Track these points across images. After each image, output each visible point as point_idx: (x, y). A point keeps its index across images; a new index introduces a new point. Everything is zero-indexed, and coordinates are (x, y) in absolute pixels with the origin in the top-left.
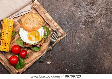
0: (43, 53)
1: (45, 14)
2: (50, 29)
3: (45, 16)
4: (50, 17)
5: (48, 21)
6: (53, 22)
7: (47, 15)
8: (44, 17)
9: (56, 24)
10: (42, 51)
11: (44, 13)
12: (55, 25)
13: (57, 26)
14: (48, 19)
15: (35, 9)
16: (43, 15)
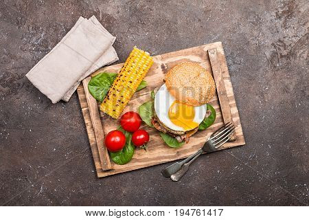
0: (178, 155)
1: (223, 78)
2: (218, 115)
3: (222, 84)
4: (230, 91)
5: (223, 96)
6: (230, 103)
7: (228, 83)
8: (218, 86)
9: (235, 110)
10: (178, 150)
11: (222, 76)
12: (232, 112)
13: (235, 116)
14: (225, 93)
15: (209, 59)
16: (218, 79)
